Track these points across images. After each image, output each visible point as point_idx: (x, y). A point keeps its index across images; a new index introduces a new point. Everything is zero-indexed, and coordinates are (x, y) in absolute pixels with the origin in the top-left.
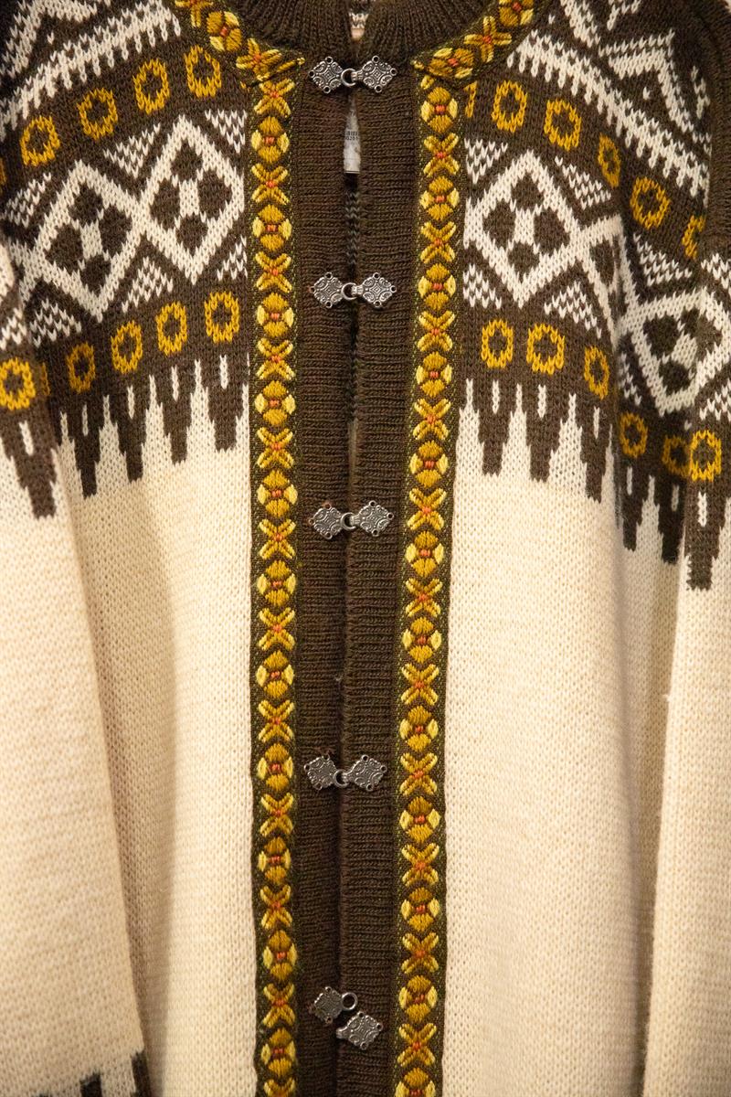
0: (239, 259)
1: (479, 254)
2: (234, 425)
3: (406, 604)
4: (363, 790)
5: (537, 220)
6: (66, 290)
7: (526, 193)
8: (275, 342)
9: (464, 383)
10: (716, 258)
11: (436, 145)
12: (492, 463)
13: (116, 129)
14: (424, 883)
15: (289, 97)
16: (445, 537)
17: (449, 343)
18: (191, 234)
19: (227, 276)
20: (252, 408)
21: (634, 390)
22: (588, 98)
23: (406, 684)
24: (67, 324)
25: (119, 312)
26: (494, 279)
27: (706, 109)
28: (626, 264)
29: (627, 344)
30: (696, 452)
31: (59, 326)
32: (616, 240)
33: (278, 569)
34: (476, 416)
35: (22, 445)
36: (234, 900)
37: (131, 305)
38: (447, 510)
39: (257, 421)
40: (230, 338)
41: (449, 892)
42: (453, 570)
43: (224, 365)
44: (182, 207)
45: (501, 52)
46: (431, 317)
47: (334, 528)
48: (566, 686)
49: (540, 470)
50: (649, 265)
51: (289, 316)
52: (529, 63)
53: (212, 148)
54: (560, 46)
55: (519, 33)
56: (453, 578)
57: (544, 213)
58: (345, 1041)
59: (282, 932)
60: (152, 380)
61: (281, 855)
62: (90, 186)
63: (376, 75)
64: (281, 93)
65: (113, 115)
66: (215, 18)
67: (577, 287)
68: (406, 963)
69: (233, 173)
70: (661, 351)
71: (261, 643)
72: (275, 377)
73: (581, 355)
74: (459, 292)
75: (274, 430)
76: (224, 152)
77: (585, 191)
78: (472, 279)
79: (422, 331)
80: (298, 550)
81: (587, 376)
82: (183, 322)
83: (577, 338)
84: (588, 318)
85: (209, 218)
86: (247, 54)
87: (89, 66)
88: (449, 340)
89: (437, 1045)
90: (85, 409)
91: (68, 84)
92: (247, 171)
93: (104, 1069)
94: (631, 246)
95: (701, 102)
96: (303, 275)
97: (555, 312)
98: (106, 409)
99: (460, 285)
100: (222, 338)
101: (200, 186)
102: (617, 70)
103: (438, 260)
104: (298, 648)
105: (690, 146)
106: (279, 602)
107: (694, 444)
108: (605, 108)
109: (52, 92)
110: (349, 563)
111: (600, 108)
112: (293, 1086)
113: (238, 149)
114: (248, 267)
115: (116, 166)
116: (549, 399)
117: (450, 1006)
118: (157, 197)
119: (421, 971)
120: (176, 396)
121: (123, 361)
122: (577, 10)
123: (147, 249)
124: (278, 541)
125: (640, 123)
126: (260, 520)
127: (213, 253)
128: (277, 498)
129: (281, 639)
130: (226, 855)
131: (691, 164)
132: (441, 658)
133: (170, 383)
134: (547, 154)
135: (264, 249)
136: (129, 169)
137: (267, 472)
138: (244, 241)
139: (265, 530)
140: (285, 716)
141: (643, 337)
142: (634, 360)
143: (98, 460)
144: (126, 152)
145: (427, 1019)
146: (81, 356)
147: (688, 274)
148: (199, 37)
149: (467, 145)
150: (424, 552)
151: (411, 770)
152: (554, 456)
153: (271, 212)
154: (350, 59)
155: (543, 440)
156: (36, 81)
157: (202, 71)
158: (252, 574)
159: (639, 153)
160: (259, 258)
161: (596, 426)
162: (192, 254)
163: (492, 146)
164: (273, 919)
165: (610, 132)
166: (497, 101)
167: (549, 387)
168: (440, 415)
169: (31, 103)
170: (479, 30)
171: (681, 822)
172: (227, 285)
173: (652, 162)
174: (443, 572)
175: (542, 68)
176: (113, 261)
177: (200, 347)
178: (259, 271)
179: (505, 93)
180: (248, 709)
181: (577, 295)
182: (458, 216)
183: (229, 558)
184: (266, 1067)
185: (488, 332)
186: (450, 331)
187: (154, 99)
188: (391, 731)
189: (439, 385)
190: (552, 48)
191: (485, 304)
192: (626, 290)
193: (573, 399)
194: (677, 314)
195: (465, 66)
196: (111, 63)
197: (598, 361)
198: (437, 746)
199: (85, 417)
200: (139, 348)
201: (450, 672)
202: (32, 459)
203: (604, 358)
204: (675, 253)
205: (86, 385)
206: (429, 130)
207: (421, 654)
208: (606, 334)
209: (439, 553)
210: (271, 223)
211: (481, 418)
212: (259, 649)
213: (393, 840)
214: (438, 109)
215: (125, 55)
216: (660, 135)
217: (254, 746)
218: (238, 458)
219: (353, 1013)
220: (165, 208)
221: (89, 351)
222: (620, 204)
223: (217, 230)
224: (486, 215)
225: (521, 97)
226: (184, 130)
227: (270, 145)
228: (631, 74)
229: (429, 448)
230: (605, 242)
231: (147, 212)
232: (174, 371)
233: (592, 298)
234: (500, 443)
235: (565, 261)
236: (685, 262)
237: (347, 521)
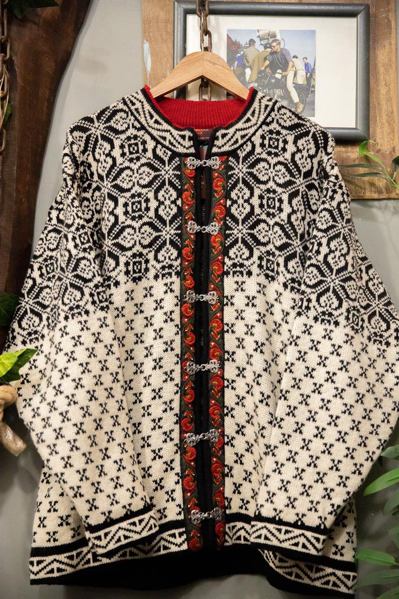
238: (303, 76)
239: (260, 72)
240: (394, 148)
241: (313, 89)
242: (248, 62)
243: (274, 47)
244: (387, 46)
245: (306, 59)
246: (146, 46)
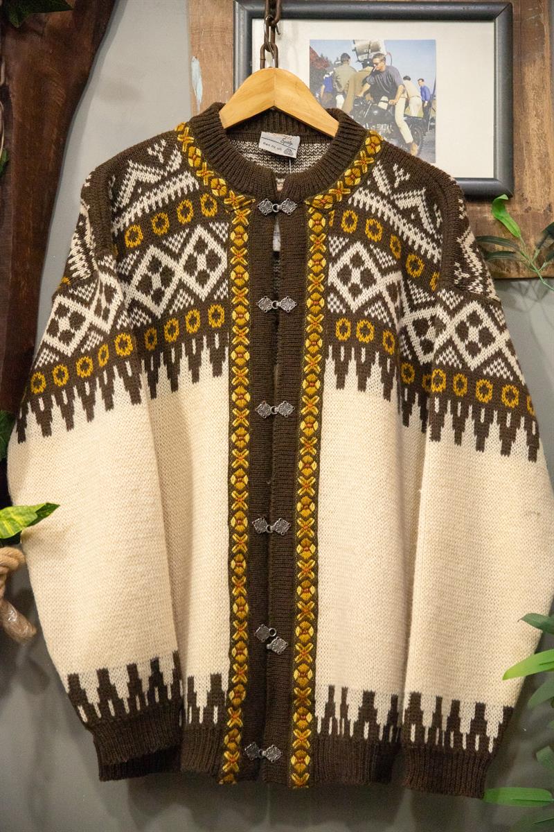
0: (225, 289)
1: (335, 289)
2: (221, 365)
3: (300, 449)
4: (280, 535)
5: (362, 273)
6: (145, 304)
7: (357, 261)
8: (240, 327)
9: (328, 347)
10: (444, 291)
11: (315, 239)
12: (341, 384)
13: (169, 231)
14: (308, 578)
15: (248, 217)
16: (319, 418)
17: (321, 329)
18: (203, 278)
19: (219, 297)
20: (230, 358)
21: (408, 352)
22: (385, 218)
23: (300, 486)
24: (145, 319)
25: (168, 314)
26: (342, 300)
27: (441, 223)
28: (404, 294)
29: (404, 330)
30: (434, 379)
31: (141, 320)
32: (399, 283)
33: (241, 431)
34: (334, 362)
35: (127, 372)
36: (220, 581)
37: (174, 311)
38: (320, 405)
39: (232, 363)
40: (220, 326)
41: (319, 583)
42: (322, 433)
43: (217, 338)
44: (198, 266)
45: (345, 197)
46: (313, 317)
47: (267, 413)
48: (373, 484)
49: (362, 386)
50: (415, 294)
51: (247, 316)
52: (359, 202)
53: (212, 239)
54: (373, 195)
55: (354, 189)
56: (322, 437)
57: (365, 270)
58: (271, 650)
59: (242, 597)
60: (183, 345)
61: (242, 562)
62: (156, 257)
63: (288, 207)
64: (244, 215)
65: (167, 224)
66: (214, 181)
67: (380, 304)
68: (299, 615)
69: (222, 251)
70: (421, 334)
71: (233, 465)
72: (240, 343)
73: (381, 335)
74: (326, 306)
75: (239, 367)
76: (218, 241)
77: (384, 260)
78: (332, 300)
79: (308, 323)
80: (251, 423)
81: (384, 344)
82: (198, 319)
83: (380, 327)
84: (385, 318)
85: (211, 271)
86: (229, 197)
87: (157, 203)
88: (321, 327)
89: (313, 654)
90: (152, 358)
91: (147, 211)
92: (229, 250)
93: (160, 656)
94: (406, 286)
95: (439, 220)
96: (254, 298)
97: (369, 315)
98: (162, 358)
99: (326, 302)
100: (216, 326)
101: (207, 257)
102: (399, 206)
103: (316, 291)
104: (250, 467)
105: (433, 240)
106: (242, 446)
107: (434, 375)
108: (394, 223)
109: (140, 214)
110: (274, 429)
111: (391, 223)
112: (246, 668)
113: (224, 240)
114: (229, 293)
115: (168, 248)
116: (366, 355)
117: (319, 635)
118: (187, 262)
119: (306, 619)
120: (194, 352)
121: (170, 336)
122: (380, 179)
123: (182, 285)
124: (241, 418)
125: (410, 229)
126: (233, 409)
127: (213, 287)
128: (241, 399)
129: (242, 463)
130: (216, 561)
131: (434, 248)
132: (316, 474)
133: (192, 346)
134: (366, 243)
135: (236, 285)
136: (174, 249)
137: (236, 387)
138: (227, 282)
139: (235, 413)
140: (244, 498)
141: (413, 328)
142: (408, 338)
143: (157, 382)
144: (173, 241)
145: (309, 642)
146: (151, 334)
147: (433, 299)
148: (207, 190)
149: (330, 239)
150: (309, 425)
151: (302, 525)
152: (368, 380)
153: (239, 269)
154: (276, 200)
155: (364, 373)
156: (132, 209)
157: (209, 205)
158: (229, 433)
159: (410, 243)
160: (234, 289)
161: (388, 367)
162: (203, 287)
163: (341, 239)
164: (238, 591)
165: (396, 233)
166: (344, 219)
167: (366, 349)
168: (317, 362)
169: (130, 220)
170: (335, 187)
171: (426, 547)
172: (219, 301)
173: (416, 247)
174: (318, 434)
175: (365, 204)
176: (166, 291)
177: (206, 330)
178: (234, 295)
179: (348, 216)
180: (227, 495)
181: (380, 307)
182: (325, 271)
183: (219, 426)
184: (234, 658)
185: (339, 324)
186: (322, 323)
187: (186, 217)
188: (293, 508)
189: (316, 348)
190: (369, 195)
191: (338, 311)
192: (404, 306)
193: (377, 354)
194: (428, 317)
195: (329, 203)
196: (167, 202)
197: (389, 337)
198: (314, 515)
199: (152, 362)
200: (177, 331)
201: (320, 481)
202: (131, 378)
203: (392, 336)
204: (427, 289)
205: (153, 347)
206: (312, 232)
207: (307, 472)
208: (393, 325)
209: (316, 425)
210: (239, 274)
211: (336, 363)
212: (232, 468)
213: (293, 557)
214: (317, 222)
215: (173, 198)
216: (419, 235)
217: (229, 512)
218: (224, 380)
219: (275, 637)
220: (190, 266)
221: (155, 332)
222: (401, 266)
223: (214, 277)
224: (339, 271)
225: (355, 217)
226: (200, 231)
227: (239, 238)
228: (406, 207)
229: (312, 377)
230: (393, 284)
231: (182, 268)
232: (194, 341)
233: (387, 309)
234: (344, 375)
235: (374, 292)
236: (431, 293)
237: (273, 410)
238: (418, 105)
239: (357, 100)
240: (550, 205)
241: (432, 124)
242: (340, 86)
243: (377, 64)
244: (539, 62)
245: (423, 80)
246: (196, 65)
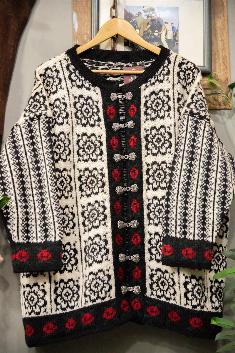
238: (171, 34)
239: (145, 32)
240: (227, 78)
241: (177, 42)
242: (137, 25)
243: (153, 17)
244: (222, 18)
245: (173, 24)
246: (75, 15)
